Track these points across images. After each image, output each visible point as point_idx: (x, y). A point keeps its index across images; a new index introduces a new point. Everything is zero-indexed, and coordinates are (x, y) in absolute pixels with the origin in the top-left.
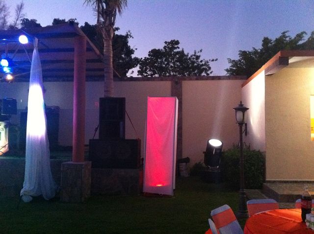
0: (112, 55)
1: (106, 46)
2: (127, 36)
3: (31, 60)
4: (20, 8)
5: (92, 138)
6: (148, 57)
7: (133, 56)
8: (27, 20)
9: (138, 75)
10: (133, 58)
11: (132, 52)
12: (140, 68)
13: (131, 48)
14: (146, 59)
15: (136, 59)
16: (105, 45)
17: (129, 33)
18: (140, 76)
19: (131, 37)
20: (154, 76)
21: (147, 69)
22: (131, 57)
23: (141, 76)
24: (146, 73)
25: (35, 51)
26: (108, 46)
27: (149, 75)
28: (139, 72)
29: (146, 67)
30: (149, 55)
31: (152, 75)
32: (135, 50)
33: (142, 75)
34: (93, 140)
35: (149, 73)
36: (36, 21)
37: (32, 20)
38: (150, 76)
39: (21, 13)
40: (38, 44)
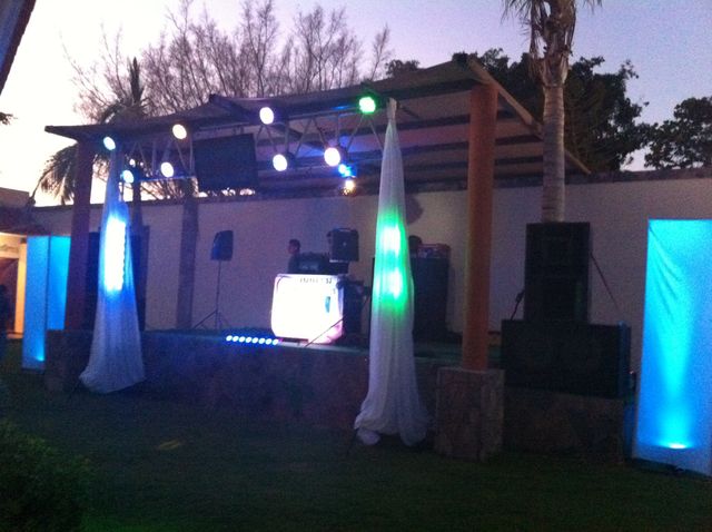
0: (563, 123)
1: (549, 103)
2: (622, 75)
3: (383, 147)
4: (382, 39)
5: (508, 317)
6: (672, 118)
7: (637, 121)
8: (399, 62)
9: (646, 166)
10: (636, 125)
11: (635, 111)
12: (653, 148)
13: (633, 102)
14: (668, 126)
15: (644, 128)
16: (547, 100)
17: (627, 68)
18: (652, 168)
19: (632, 74)
20: (689, 167)
21: (669, 149)
22: (632, 124)
23: (654, 168)
24: (669, 160)
25: (390, 129)
26: (554, 102)
27: (676, 165)
28: (648, 157)
29: (667, 144)
30: (676, 115)
31: (683, 165)
32: (644, 107)
33: (657, 165)
34: (511, 321)
35: (675, 159)
36: (418, 63)
37: (408, 63)
38: (678, 168)
39: (384, 50)
40: (396, 112)
